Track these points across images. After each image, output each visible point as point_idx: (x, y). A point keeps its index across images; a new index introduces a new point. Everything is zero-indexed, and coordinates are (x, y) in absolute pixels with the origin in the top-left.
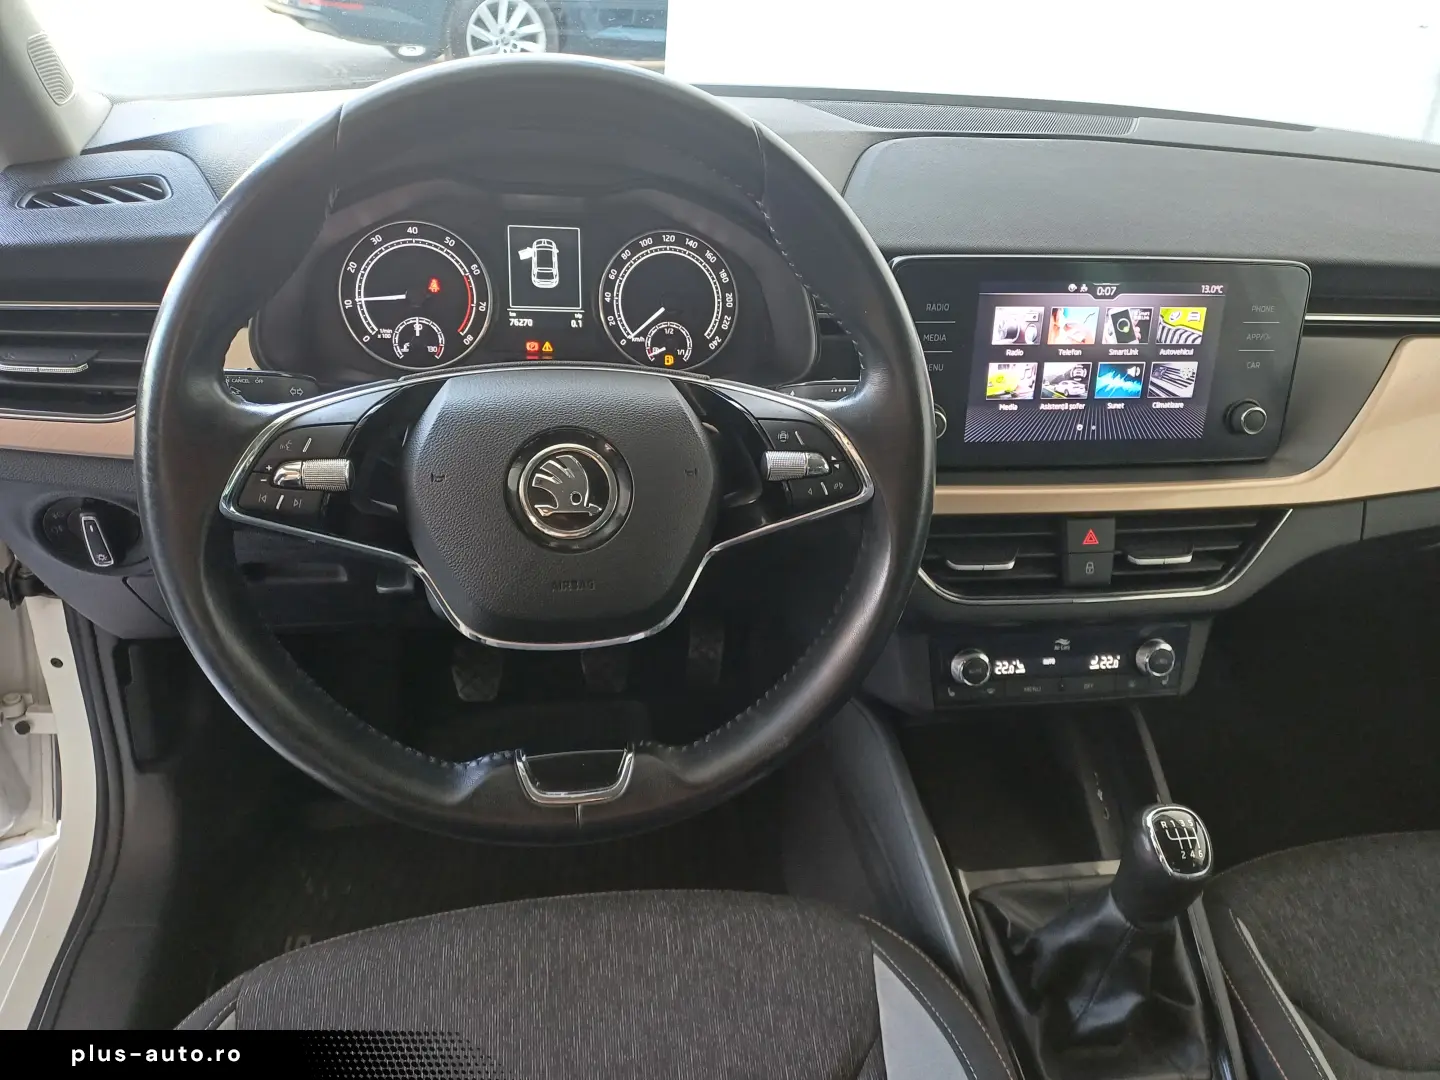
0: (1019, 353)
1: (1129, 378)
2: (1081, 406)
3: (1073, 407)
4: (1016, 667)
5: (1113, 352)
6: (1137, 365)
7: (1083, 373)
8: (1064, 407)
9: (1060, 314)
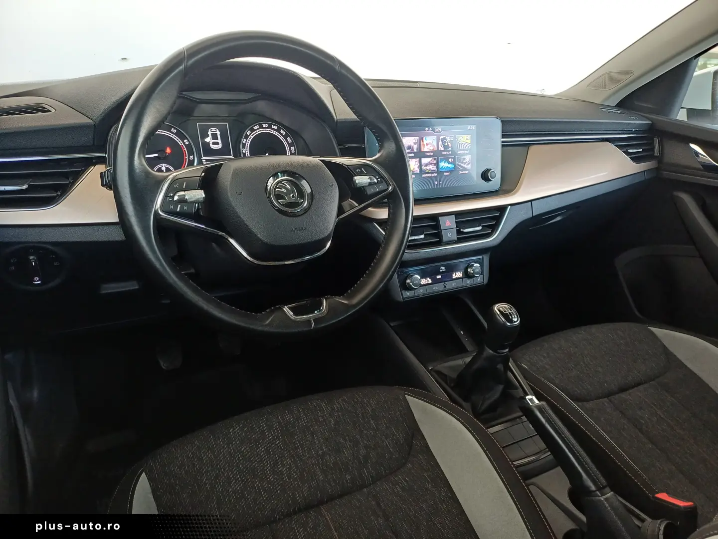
0: (413, 155)
1: (449, 163)
2: (436, 174)
3: (433, 175)
4: (428, 281)
5: (443, 153)
6: (452, 158)
7: (435, 162)
8: (430, 175)
9: (424, 140)
